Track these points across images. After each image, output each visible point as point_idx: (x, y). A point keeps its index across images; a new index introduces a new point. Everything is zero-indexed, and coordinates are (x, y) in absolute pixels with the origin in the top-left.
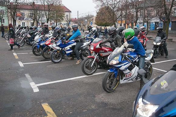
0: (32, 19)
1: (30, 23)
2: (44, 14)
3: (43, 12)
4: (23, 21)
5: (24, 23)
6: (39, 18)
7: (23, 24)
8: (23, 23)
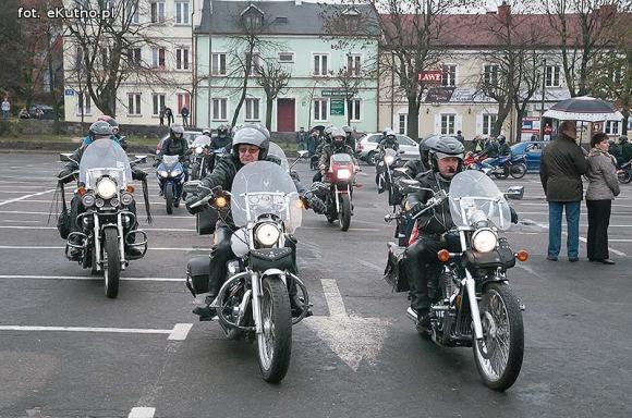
0: (492, 95)
1: (480, 120)
2: (557, 69)
3: (555, 59)
4: (447, 109)
5: (452, 118)
6: (530, 94)
7: (444, 125)
8: (444, 119)
